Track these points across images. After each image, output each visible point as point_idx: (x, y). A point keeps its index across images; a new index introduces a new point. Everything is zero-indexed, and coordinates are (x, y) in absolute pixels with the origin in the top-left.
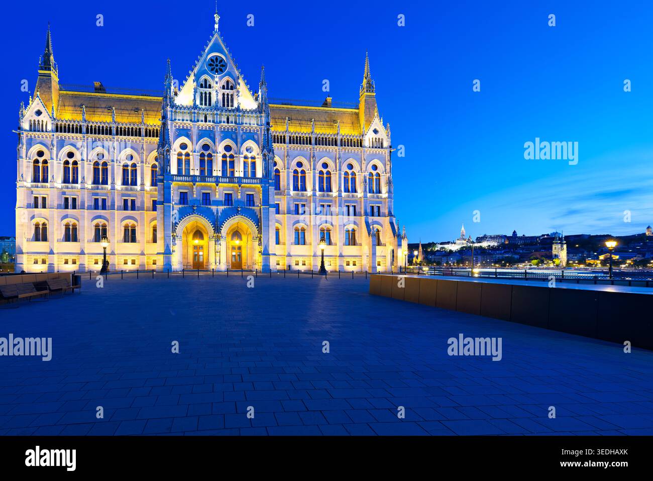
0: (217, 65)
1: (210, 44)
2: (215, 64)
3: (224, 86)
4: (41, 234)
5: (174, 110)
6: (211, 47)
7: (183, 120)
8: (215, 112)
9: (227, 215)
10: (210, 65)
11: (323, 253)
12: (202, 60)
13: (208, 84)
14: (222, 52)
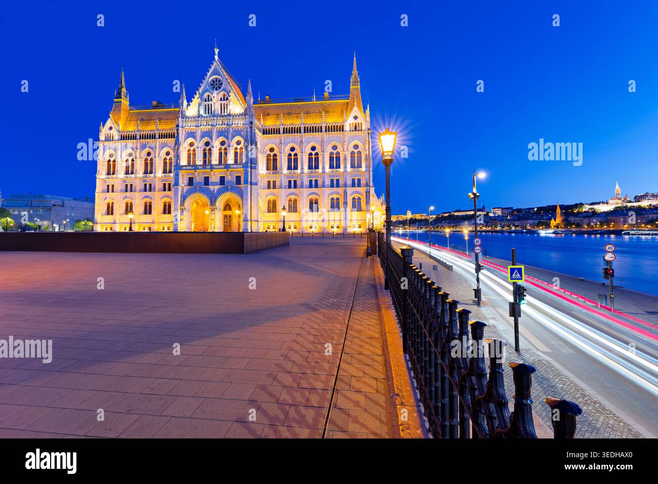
0: (217, 84)
1: (211, 71)
2: (215, 84)
3: (221, 99)
4: (110, 211)
5: (184, 120)
6: (212, 73)
7: (191, 126)
8: (213, 118)
9: (220, 192)
10: (212, 85)
11: (284, 219)
12: (205, 82)
13: (210, 98)
14: (219, 74)
